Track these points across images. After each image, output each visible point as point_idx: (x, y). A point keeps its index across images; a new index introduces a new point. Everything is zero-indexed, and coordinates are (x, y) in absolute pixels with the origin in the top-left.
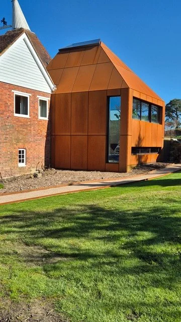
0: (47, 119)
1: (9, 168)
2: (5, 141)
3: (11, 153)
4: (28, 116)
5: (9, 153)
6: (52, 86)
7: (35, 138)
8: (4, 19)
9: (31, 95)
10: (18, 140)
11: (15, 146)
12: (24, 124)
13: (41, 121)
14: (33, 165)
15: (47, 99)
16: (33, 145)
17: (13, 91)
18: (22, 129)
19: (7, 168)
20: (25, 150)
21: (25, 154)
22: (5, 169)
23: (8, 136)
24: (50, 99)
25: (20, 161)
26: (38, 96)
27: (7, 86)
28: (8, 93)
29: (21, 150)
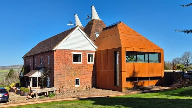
0: (93, 63)
1: (70, 87)
2: (67, 75)
3: (71, 81)
4: (81, 63)
5: (69, 80)
6: (96, 47)
7: (86, 72)
8: (88, 15)
9: (82, 53)
10: (75, 75)
11: (73, 77)
12: (79, 67)
13: (89, 64)
14: (84, 86)
15: (93, 54)
16: (84, 76)
17: (72, 52)
18: (77, 69)
19: (68, 88)
20: (79, 79)
21: (79, 81)
22: (67, 88)
23: (69, 73)
24: (95, 53)
25: (76, 84)
26: (87, 53)
27: (69, 51)
28: (69, 54)
29: (77, 79)
